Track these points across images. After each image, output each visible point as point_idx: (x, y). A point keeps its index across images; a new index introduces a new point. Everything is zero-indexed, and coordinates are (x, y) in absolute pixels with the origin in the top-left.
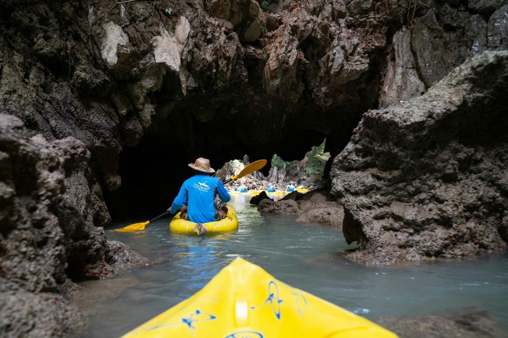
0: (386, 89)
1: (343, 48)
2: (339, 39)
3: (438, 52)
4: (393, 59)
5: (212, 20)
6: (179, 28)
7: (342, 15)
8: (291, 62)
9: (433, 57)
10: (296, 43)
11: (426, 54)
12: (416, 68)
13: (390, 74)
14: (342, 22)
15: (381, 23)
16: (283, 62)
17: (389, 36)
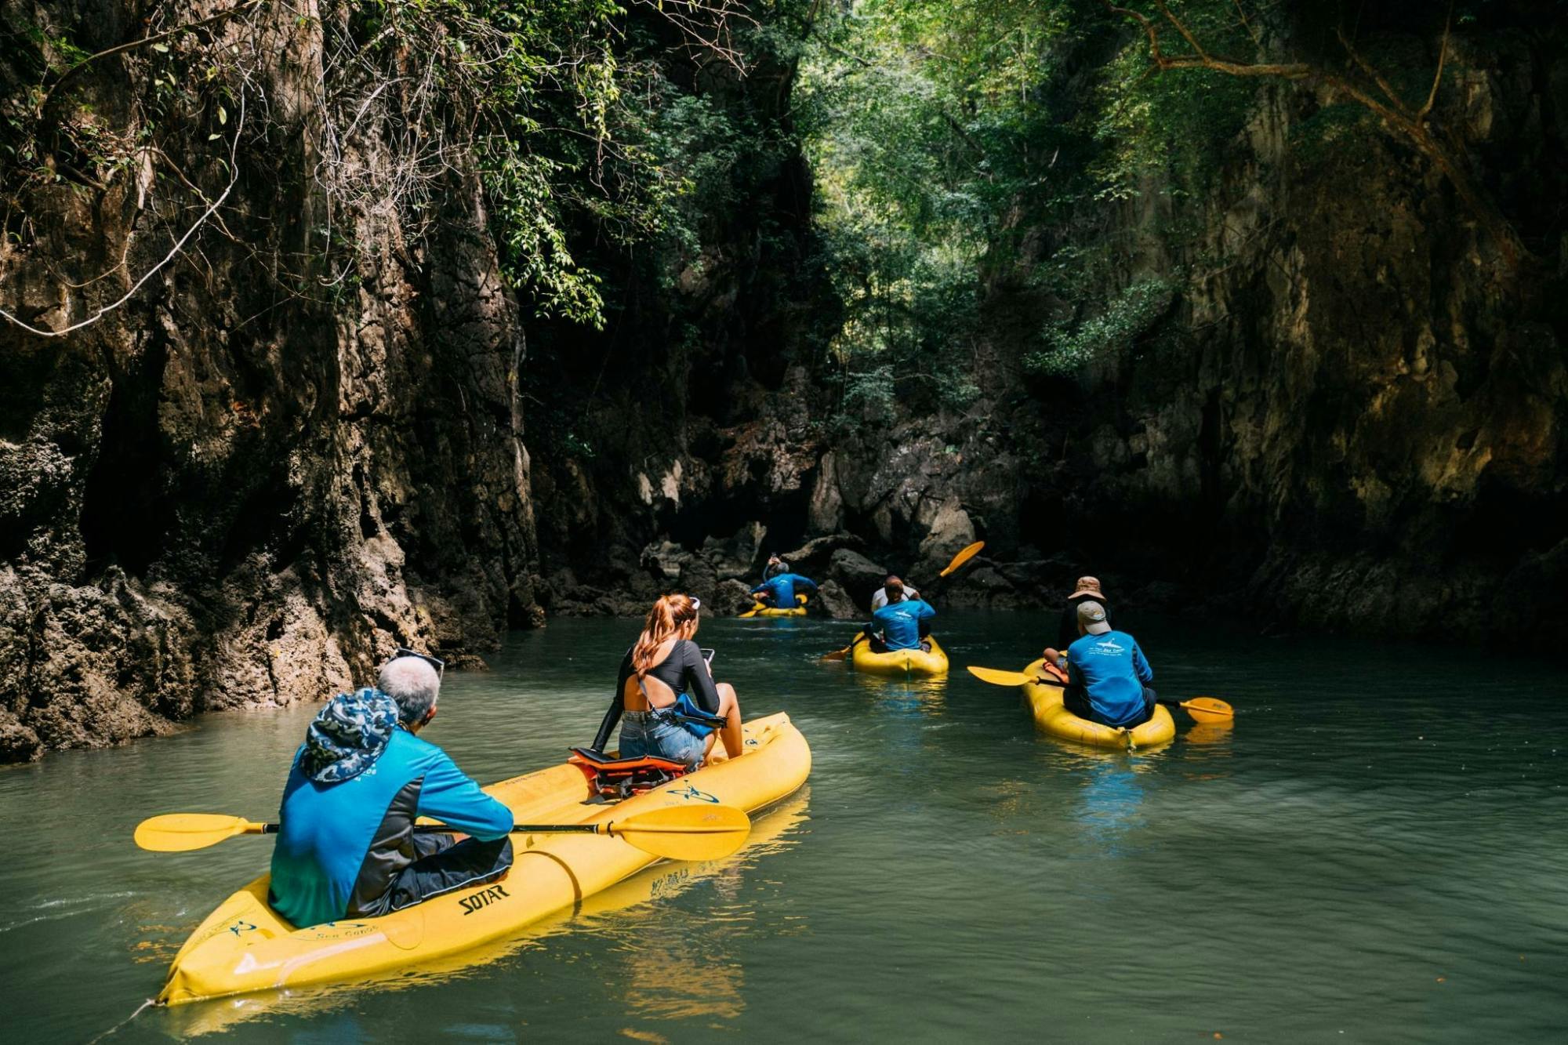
0: (814, 499)
1: (782, 473)
2: (779, 467)
3: (855, 473)
4: (821, 474)
5: (693, 460)
6: (675, 469)
7: (783, 441)
8: (744, 482)
9: (851, 476)
10: (747, 466)
11: (845, 474)
12: (837, 484)
13: (818, 487)
14: (783, 446)
15: (812, 449)
16: (737, 482)
17: (818, 459)
